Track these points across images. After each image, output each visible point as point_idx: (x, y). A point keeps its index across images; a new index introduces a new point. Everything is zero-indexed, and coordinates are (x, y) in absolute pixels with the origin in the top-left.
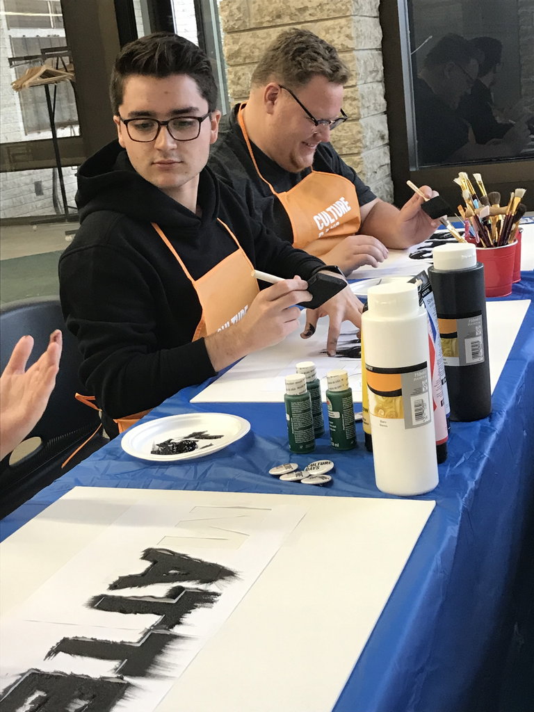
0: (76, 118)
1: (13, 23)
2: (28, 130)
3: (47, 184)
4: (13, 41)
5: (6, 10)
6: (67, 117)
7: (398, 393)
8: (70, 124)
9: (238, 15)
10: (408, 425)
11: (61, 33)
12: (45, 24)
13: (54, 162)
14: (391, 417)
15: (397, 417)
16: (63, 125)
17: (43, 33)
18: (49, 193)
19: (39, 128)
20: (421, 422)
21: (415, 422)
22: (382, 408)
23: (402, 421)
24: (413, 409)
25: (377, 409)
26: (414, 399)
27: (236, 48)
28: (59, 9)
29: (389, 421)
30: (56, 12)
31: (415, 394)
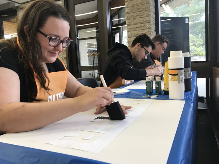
0: (97, 63)
1: (88, 47)
2: (89, 65)
3: (92, 74)
4: (88, 50)
5: (88, 45)
6: (96, 63)
7: (177, 75)
8: (96, 64)
9: (130, 34)
10: (179, 83)
11: (96, 49)
12: (94, 48)
13: (93, 69)
14: (175, 80)
15: (176, 80)
16: (95, 64)
17: (93, 49)
18: (92, 75)
19: (91, 64)
20: (182, 82)
21: (180, 82)
22: (172, 79)
23: (177, 82)
24: (180, 79)
25: (171, 79)
26: (180, 76)
27: (129, 40)
28: (96, 45)
29: (174, 82)
30: (96, 46)
31: (181, 75)
